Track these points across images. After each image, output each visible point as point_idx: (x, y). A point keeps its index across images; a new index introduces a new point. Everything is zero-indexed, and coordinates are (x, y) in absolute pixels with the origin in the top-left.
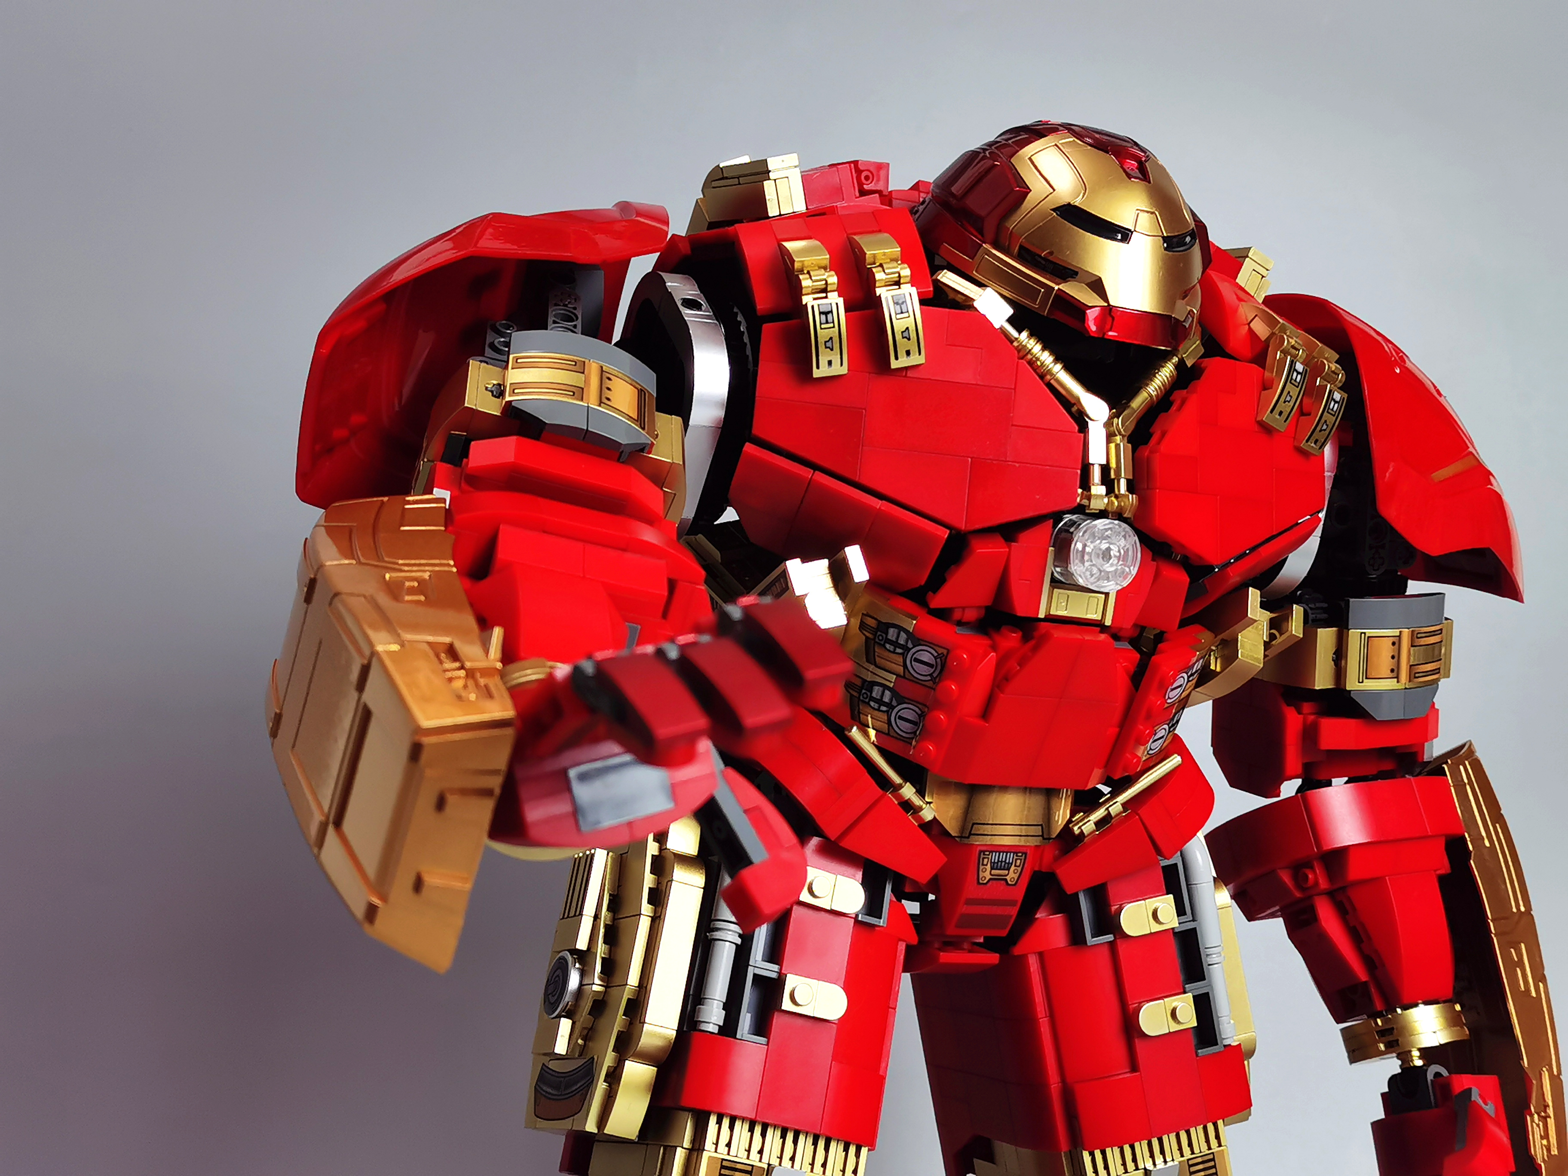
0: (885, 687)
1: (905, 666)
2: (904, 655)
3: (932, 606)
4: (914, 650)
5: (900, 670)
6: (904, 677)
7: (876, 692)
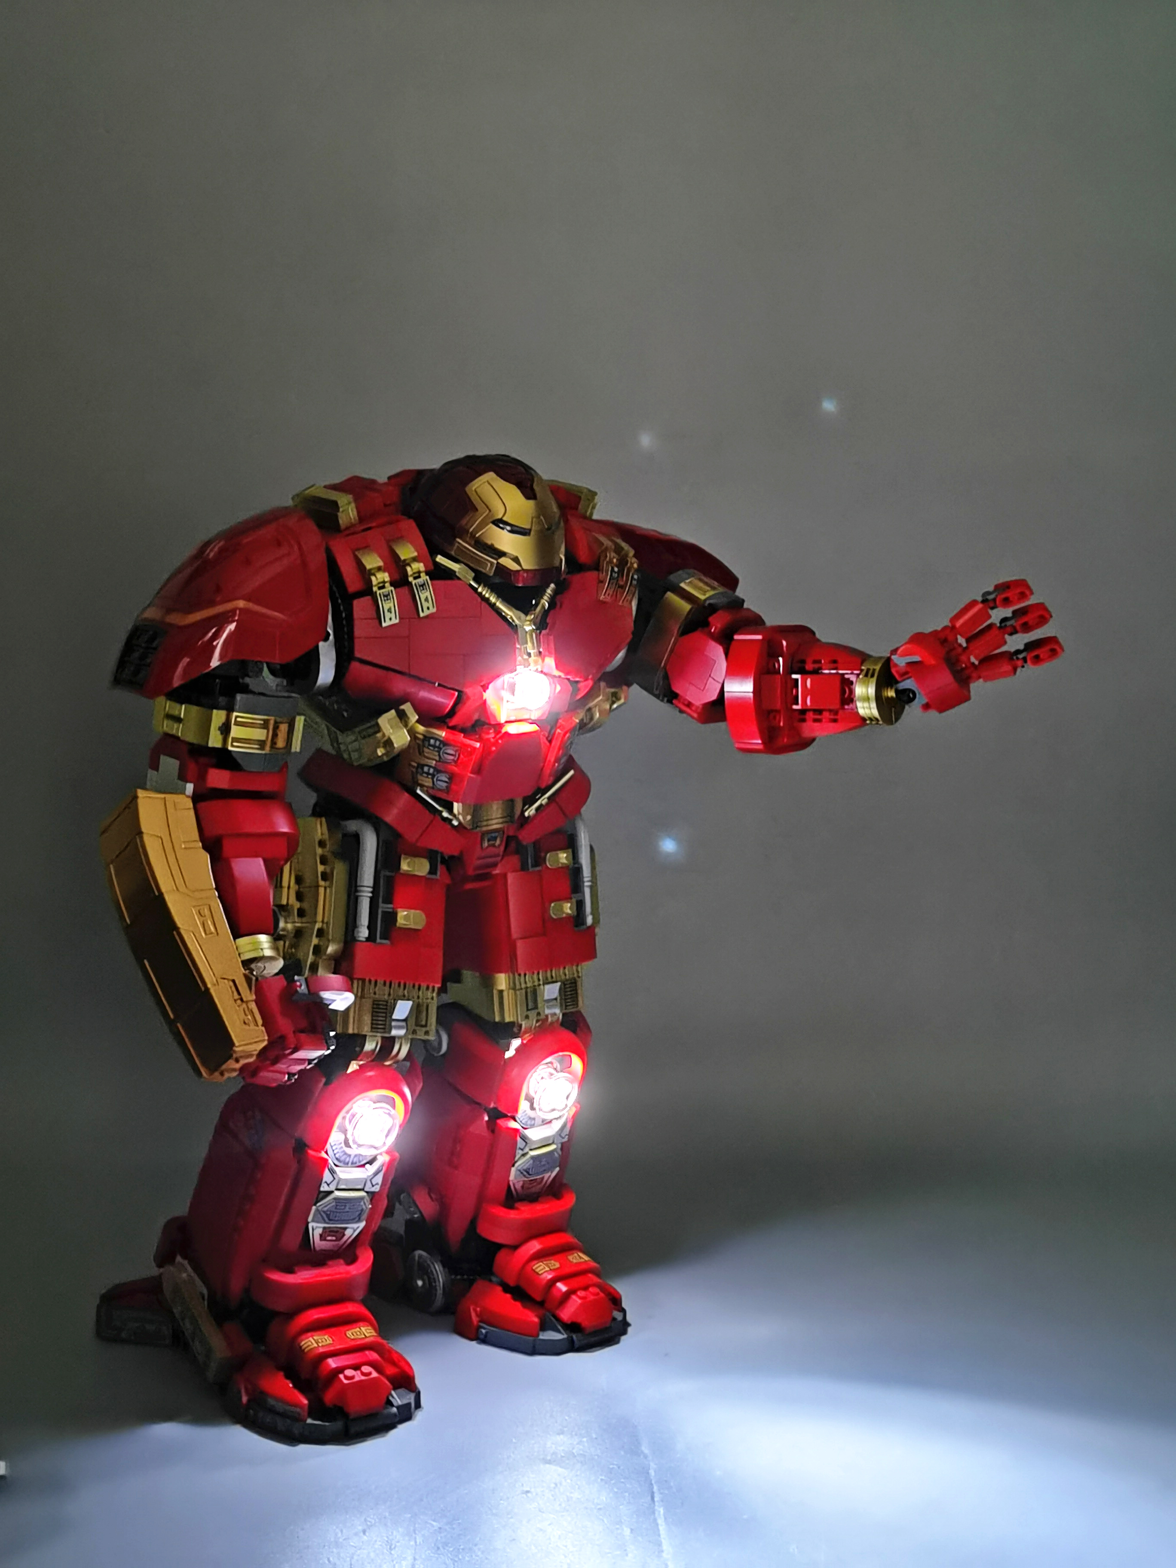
0: (430, 767)
1: (439, 755)
2: (439, 752)
3: (451, 725)
4: (444, 749)
5: (437, 758)
6: (439, 761)
7: (426, 769)
